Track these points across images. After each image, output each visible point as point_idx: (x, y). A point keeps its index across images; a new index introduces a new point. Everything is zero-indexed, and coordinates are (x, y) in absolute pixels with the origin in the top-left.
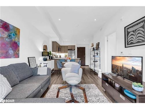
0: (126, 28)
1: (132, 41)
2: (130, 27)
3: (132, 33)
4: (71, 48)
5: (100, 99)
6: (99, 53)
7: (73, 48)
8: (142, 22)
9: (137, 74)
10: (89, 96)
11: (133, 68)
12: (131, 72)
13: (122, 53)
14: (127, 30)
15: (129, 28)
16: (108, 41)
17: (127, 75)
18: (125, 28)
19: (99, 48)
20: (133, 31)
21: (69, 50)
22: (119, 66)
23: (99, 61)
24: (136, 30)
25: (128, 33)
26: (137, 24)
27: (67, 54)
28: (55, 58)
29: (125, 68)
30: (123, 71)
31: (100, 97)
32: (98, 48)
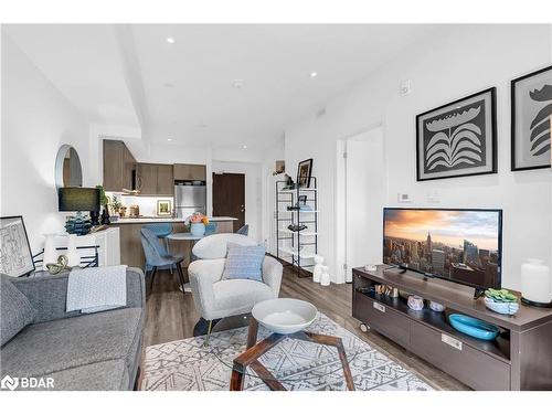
0: (421, 119)
1: (441, 163)
2: (437, 118)
3: (443, 136)
4: (190, 176)
5: (368, 362)
6: (310, 196)
7: (197, 178)
8: (475, 106)
9: (485, 262)
10: (329, 361)
11: (466, 243)
12: (460, 257)
13: (405, 197)
14: (425, 127)
15: (430, 120)
16: (345, 155)
17: (447, 267)
18: (417, 117)
19: (312, 180)
20: (446, 131)
21: (181, 181)
22: (413, 242)
23: (311, 226)
24: (453, 129)
25: (429, 135)
26: (460, 111)
27: (169, 201)
28: (120, 221)
29: (439, 246)
30: (429, 257)
31: (365, 355)
32: (310, 177)
